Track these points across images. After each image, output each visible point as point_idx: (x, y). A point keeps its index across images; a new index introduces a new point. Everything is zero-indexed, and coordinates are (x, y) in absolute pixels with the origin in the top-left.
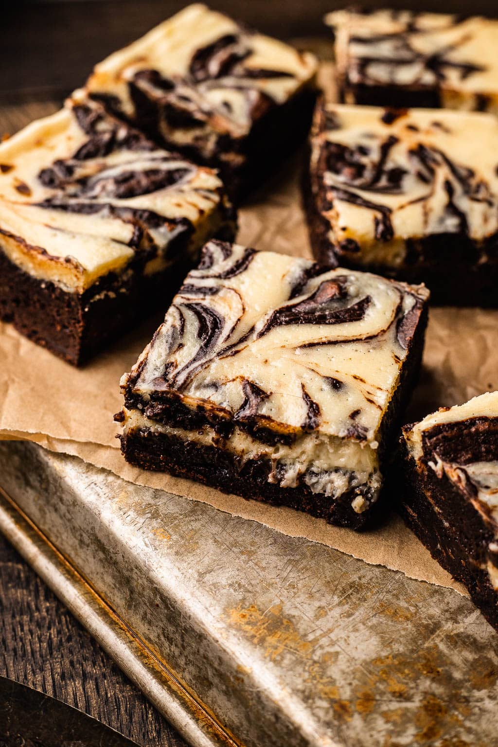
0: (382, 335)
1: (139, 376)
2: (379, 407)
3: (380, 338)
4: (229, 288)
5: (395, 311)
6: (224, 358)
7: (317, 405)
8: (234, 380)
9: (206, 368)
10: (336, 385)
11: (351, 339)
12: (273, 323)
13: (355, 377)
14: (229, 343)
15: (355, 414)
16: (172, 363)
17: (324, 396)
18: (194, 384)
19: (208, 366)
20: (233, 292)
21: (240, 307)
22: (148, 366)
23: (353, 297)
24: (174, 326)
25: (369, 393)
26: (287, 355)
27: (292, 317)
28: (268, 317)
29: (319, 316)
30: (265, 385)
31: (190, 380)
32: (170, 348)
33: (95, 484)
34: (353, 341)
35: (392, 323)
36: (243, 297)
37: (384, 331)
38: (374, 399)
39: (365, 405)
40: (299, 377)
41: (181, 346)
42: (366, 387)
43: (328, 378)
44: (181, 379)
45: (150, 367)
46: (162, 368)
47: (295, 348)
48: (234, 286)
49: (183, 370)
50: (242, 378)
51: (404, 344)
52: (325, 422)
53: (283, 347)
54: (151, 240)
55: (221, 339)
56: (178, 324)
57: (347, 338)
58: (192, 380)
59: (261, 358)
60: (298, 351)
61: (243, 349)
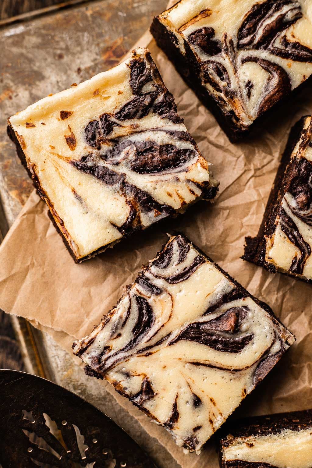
0: (245, 370)
1: (86, 349)
2: (214, 428)
3: (242, 372)
4: (169, 294)
5: (263, 353)
6: (140, 356)
7: (178, 414)
8: (139, 375)
9: (126, 361)
10: (197, 402)
11: (224, 367)
12: (183, 336)
13: (211, 400)
14: (148, 344)
15: (197, 428)
16: (109, 347)
17: (185, 409)
18: (115, 370)
19: (128, 360)
20: (170, 298)
21: (169, 314)
22: (94, 343)
23: (242, 332)
24: (121, 317)
25: (213, 414)
26: (180, 366)
27: (197, 335)
28: (182, 329)
29: (215, 340)
30: (155, 387)
31: (113, 367)
32: (112, 335)
33: (58, 357)
34: (225, 369)
35: (257, 361)
36: (174, 306)
37: (248, 367)
38: (214, 420)
39: (207, 423)
40: (179, 387)
41: (120, 335)
42: (214, 409)
43: (195, 395)
44: (109, 363)
45: (95, 345)
46: (102, 349)
47: (187, 362)
48: (173, 293)
49: (113, 356)
50: (145, 376)
51: (255, 381)
52: (177, 428)
53: (180, 359)
54: (139, 222)
55: (146, 339)
56: (125, 315)
57: (221, 366)
58: (114, 367)
59: (162, 364)
60: (187, 365)
61: (155, 352)
